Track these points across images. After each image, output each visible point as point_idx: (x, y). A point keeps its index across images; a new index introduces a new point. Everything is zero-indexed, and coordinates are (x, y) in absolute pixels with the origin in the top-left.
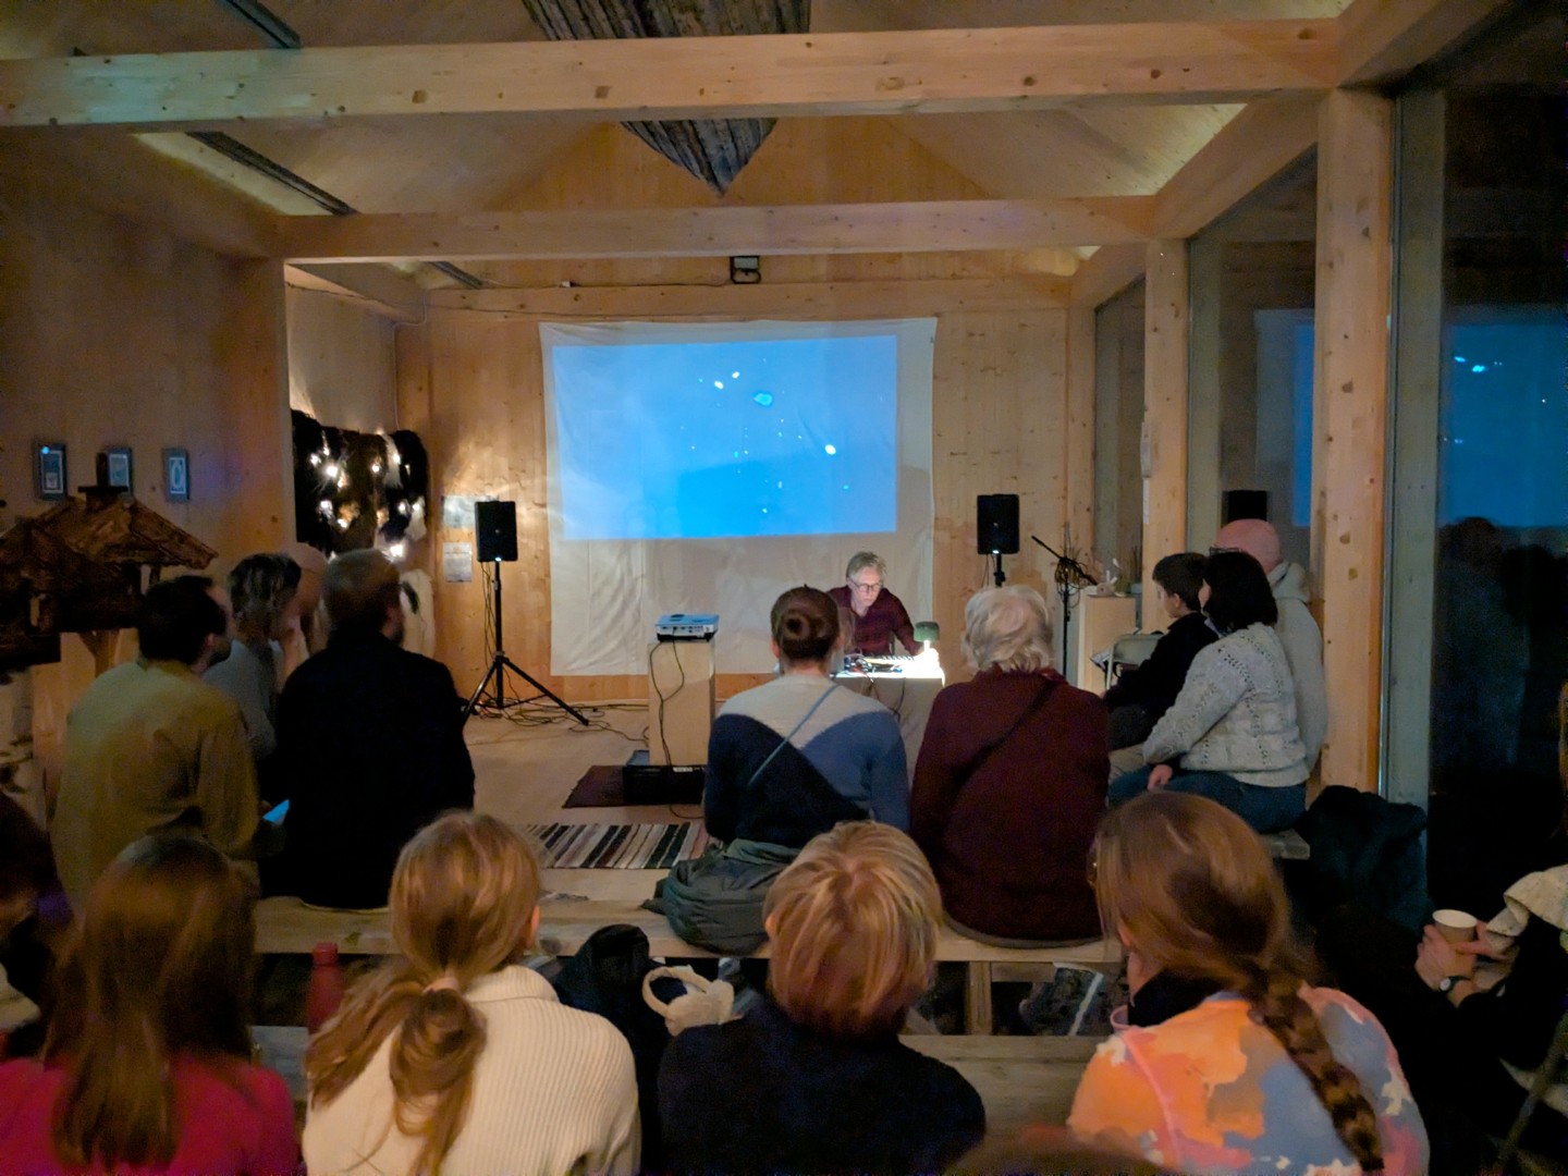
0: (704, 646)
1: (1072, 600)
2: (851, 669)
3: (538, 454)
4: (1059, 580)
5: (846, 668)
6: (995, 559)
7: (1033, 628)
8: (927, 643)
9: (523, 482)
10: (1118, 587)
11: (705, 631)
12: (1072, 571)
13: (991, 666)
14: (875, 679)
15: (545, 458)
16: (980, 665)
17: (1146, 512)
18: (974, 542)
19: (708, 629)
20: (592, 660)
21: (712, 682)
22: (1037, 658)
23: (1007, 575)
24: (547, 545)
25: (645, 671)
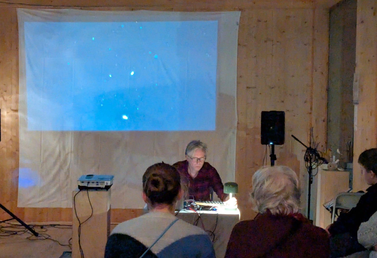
0: (104, 193)
1: (314, 172)
2: (188, 208)
3: (14, 81)
4: (306, 160)
5: (185, 208)
6: (271, 147)
7: (290, 190)
8: (231, 194)
9: (5, 97)
10: (340, 165)
11: (105, 184)
12: (314, 155)
13: (265, 211)
14: (201, 214)
15: (18, 85)
16: (259, 210)
17: (355, 123)
18: (259, 137)
19: (107, 183)
20: (41, 199)
21: (109, 213)
22: (291, 207)
23: (277, 157)
24: (17, 133)
25: (72, 206)
